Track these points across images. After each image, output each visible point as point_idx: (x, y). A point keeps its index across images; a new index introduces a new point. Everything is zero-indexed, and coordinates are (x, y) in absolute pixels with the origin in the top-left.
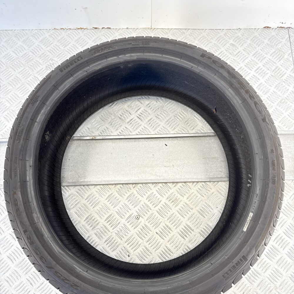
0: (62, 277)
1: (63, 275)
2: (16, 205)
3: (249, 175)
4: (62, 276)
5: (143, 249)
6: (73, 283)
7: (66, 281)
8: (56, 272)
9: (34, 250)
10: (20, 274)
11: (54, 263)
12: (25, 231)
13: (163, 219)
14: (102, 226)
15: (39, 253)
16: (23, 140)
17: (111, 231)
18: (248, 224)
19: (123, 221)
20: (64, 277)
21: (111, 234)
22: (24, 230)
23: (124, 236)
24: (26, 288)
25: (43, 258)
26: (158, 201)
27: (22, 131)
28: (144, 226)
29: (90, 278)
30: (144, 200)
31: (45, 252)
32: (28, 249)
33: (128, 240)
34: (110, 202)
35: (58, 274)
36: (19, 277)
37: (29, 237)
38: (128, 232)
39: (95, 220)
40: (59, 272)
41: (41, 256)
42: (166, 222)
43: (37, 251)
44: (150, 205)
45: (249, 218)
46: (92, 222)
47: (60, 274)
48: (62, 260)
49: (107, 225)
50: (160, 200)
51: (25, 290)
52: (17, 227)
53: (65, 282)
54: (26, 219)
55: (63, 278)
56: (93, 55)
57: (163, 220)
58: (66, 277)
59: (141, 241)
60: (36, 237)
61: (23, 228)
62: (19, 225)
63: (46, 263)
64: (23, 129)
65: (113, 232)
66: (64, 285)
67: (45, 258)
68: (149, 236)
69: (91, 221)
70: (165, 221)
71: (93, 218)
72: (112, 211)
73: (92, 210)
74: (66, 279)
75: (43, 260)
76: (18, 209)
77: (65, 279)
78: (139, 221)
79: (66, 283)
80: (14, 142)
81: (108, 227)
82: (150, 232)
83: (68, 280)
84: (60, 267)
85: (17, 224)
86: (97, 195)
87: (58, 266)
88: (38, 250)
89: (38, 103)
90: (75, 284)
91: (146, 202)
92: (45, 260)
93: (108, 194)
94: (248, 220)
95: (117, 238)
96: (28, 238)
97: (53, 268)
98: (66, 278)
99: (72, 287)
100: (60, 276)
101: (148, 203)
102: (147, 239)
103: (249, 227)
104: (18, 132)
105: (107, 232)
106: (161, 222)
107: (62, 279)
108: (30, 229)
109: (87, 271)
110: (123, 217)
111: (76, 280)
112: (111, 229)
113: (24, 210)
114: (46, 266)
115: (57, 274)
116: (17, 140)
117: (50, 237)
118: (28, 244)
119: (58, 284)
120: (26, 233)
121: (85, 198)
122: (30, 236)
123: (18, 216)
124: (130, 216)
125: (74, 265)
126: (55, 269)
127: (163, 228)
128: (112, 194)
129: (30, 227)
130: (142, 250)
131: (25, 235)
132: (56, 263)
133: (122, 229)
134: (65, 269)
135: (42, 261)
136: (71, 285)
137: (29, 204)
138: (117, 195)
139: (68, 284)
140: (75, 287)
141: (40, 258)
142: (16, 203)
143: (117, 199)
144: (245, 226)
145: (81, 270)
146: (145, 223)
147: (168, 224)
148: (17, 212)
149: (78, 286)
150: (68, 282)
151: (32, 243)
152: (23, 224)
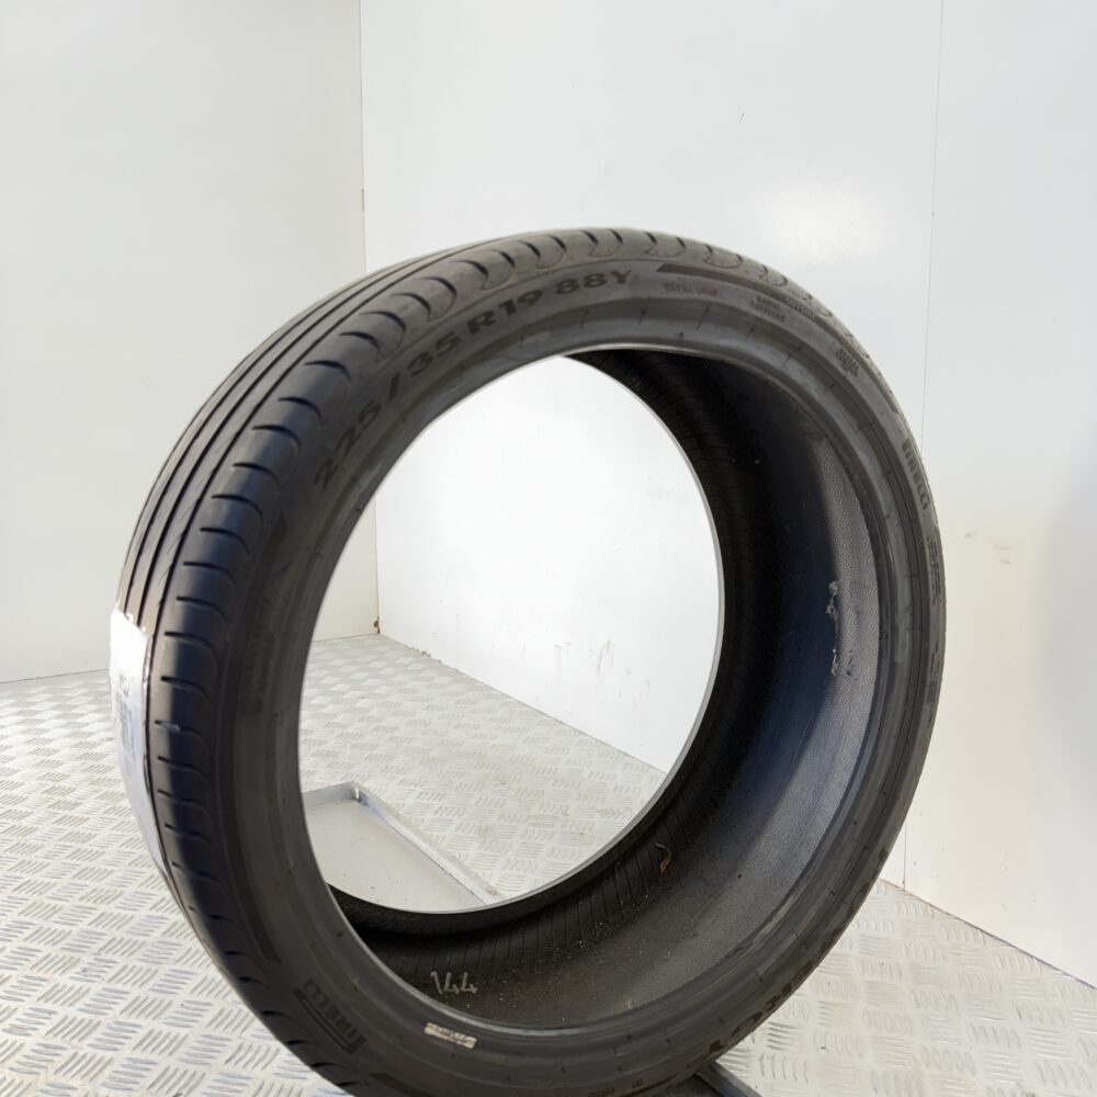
0: (358, 428)
1: (367, 430)
2: (588, 282)
3: (466, 974)
4: (365, 427)
7: (345, 442)
8: (377, 409)
9: (452, 333)
12: (509, 306)
15: (443, 349)
16: (756, 317)
18: (445, 1037)
20: (360, 435)
22: (515, 302)
25: (424, 364)
27: (778, 317)
32: (452, 311)
35: (372, 413)
40: (377, 418)
41: (432, 357)
43: (448, 345)
45: (462, 1037)
47: (372, 420)
53: (342, 439)
55: (356, 434)
56: (928, 539)
58: (357, 442)
61: (522, 299)
62: (531, 286)
63: (411, 373)
64: (783, 318)
67: (426, 370)
74: (352, 443)
75: (419, 364)
76: (576, 288)
77: (354, 438)
79: (340, 443)
80: (754, 286)
83: (347, 451)
85: (534, 278)
88: (451, 348)
89: (841, 370)
92: (417, 372)
94: (457, 1035)
96: (489, 314)
97: (391, 397)
98: (355, 442)
100: (366, 421)
103: (436, 1043)
104: (777, 302)
107: (354, 429)
108: (515, 325)
114: (398, 374)
115: (371, 411)
116: (759, 298)
118: (469, 315)
120: (504, 307)
122: (495, 321)
123: (557, 286)
126: (387, 403)
129: (519, 326)
131: (501, 306)
136: (330, 461)
139: (337, 449)
141: (426, 354)
142: (593, 280)
144: (441, 1029)
148: (566, 284)
149: (324, 487)
150: (342, 450)
151: (473, 326)
152: (532, 302)
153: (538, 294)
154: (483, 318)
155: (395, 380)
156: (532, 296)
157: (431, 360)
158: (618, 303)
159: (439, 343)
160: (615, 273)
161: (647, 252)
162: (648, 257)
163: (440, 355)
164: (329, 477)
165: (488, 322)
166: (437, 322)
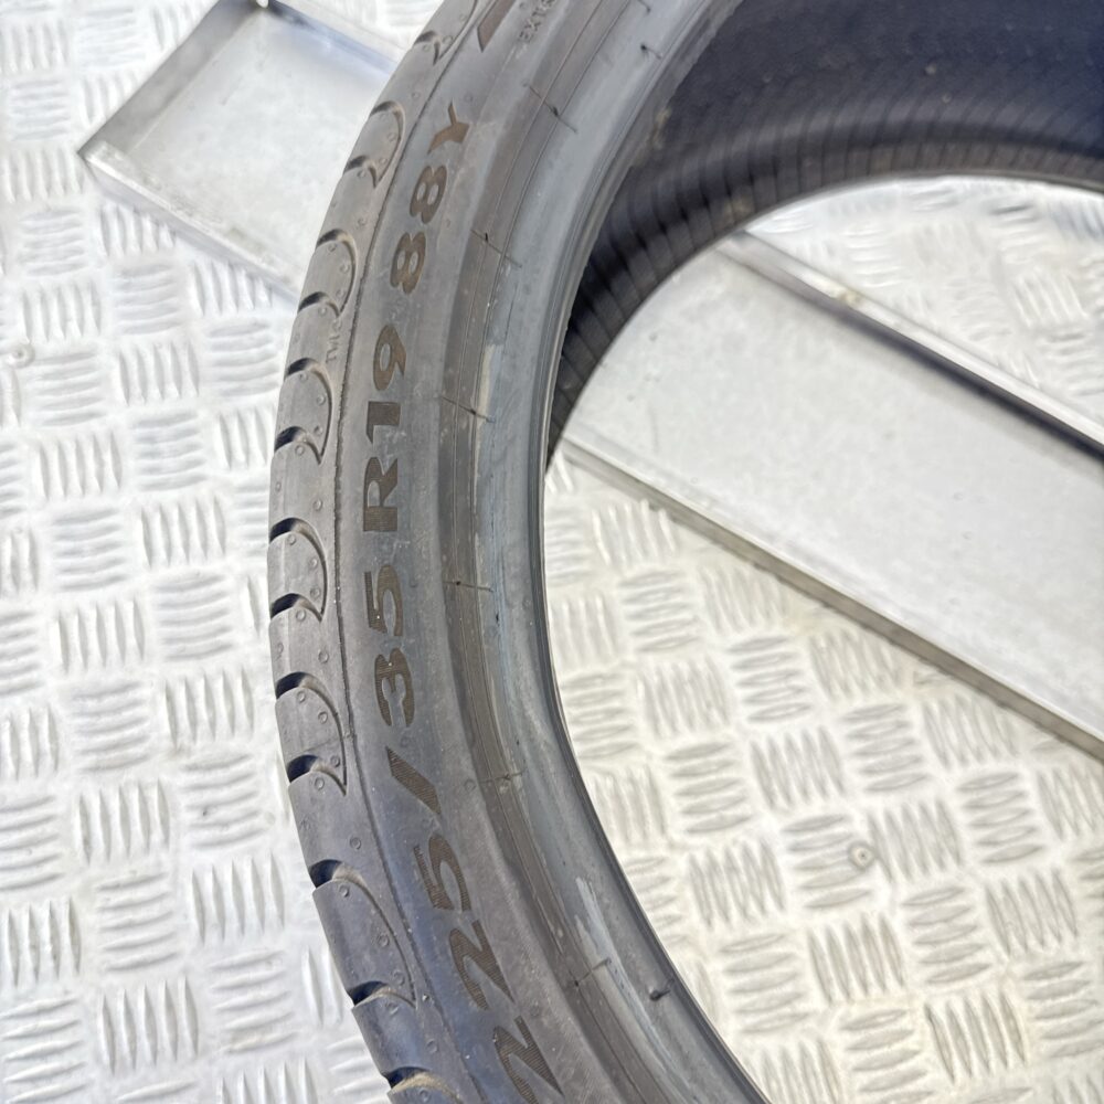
0: (459, 920)
1: (475, 903)
2: (422, 208)
4: (466, 905)
5: (804, 1052)
6: (522, 1026)
7: (477, 972)
8: (440, 849)
9: (368, 577)
10: (67, 753)
11: (466, 766)
12: (381, 414)
13: (1005, 956)
14: (640, 774)
15: (390, 619)
17: (676, 835)
19: (770, 824)
20: (477, 926)
21: (662, 852)
22: (378, 397)
23: (734, 913)
24: (49, 849)
25: (399, 678)
26: (1021, 843)
28: (875, 925)
29: (656, 1064)
30: (945, 784)
31: (442, 641)
32: (328, 550)
33: (750, 945)
34: (747, 674)
35: (444, 866)
36: (48, 760)
37: (385, 467)
38: (770, 903)
39: (619, 721)
40: (462, 861)
41: (395, 652)
42: (1010, 982)
43: (389, 598)
44: (967, 837)
46: (598, 721)
47: (459, 876)
48: (518, 780)
49: (669, 788)
50: (1032, 840)
51: (38, 853)
52: (341, 352)
53: (461, 969)
54: (432, 337)
55: (470, 933)
57: (1000, 961)
58: (491, 941)
59: (815, 1001)
60: (434, 497)
61: (381, 380)
62: (365, 345)
63: (402, 721)
65: (684, 848)
66: (437, 988)
67: (415, 680)
68: (878, 1003)
69: (595, 713)
70: (1009, 974)
71: (616, 704)
72: (731, 731)
73: (631, 657)
74: (485, 956)
75: (393, 689)
76: (421, 241)
77: (476, 942)
78: (863, 884)
79: (472, 987)
81: (672, 804)
82: (891, 982)
83: (494, 973)
84: (488, 830)
85: (353, 331)
86: (699, 599)
87: (477, 803)
90: (536, 1038)
91: (955, 804)
92: (409, 705)
93: (760, 630)
95: (689, 894)
96: (372, 470)
97: (432, 801)
98: (486, 946)
99: (498, 1046)
101: (961, 819)
102: (856, 1012)
105: (652, 827)
106: (982, 968)
107: (455, 932)
108: (428, 420)
109: (656, 997)
110: (780, 801)
111: (561, 1015)
112: (678, 825)
113: (458, 272)
114: (389, 753)
115: (436, 867)
117: (513, 570)
118: (352, 518)
119: (393, 953)
120: (376, 427)
121: (629, 574)
122: (394, 466)
123: (394, 284)
124: (826, 822)
125: (581, 884)
126: (441, 818)
127: (977, 1005)
128: (780, 641)
129: (435, 409)
130: (795, 1056)
131: (369, 433)
132: (472, 774)
133: (740, 863)
134: (515, 867)
135: (380, 696)
136: (502, 1034)
137: (502, 265)
138: (805, 663)
139: (481, 1000)
140: (522, 1067)
141: (379, 662)
142: (425, 197)
143: (795, 682)
145: (617, 961)
146: (888, 916)
147: (1015, 1001)
148: (401, 261)
149: (552, 1080)
150: (490, 988)
151: (381, 520)
152: (398, 358)
153: (388, 335)
154: (374, 486)
155: (398, 767)
156: (386, 350)
157: (398, 658)
158: (499, 160)
159: (374, 619)
160: (437, 140)
161: (437, 57)
162: (447, 57)
163: (398, 632)
164: (534, 1055)
165: (389, 481)
166: (330, 600)
